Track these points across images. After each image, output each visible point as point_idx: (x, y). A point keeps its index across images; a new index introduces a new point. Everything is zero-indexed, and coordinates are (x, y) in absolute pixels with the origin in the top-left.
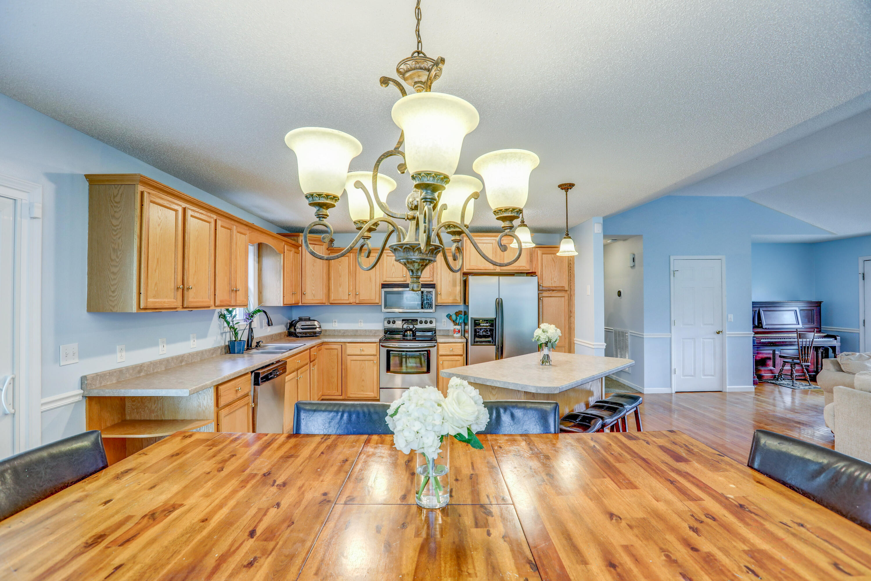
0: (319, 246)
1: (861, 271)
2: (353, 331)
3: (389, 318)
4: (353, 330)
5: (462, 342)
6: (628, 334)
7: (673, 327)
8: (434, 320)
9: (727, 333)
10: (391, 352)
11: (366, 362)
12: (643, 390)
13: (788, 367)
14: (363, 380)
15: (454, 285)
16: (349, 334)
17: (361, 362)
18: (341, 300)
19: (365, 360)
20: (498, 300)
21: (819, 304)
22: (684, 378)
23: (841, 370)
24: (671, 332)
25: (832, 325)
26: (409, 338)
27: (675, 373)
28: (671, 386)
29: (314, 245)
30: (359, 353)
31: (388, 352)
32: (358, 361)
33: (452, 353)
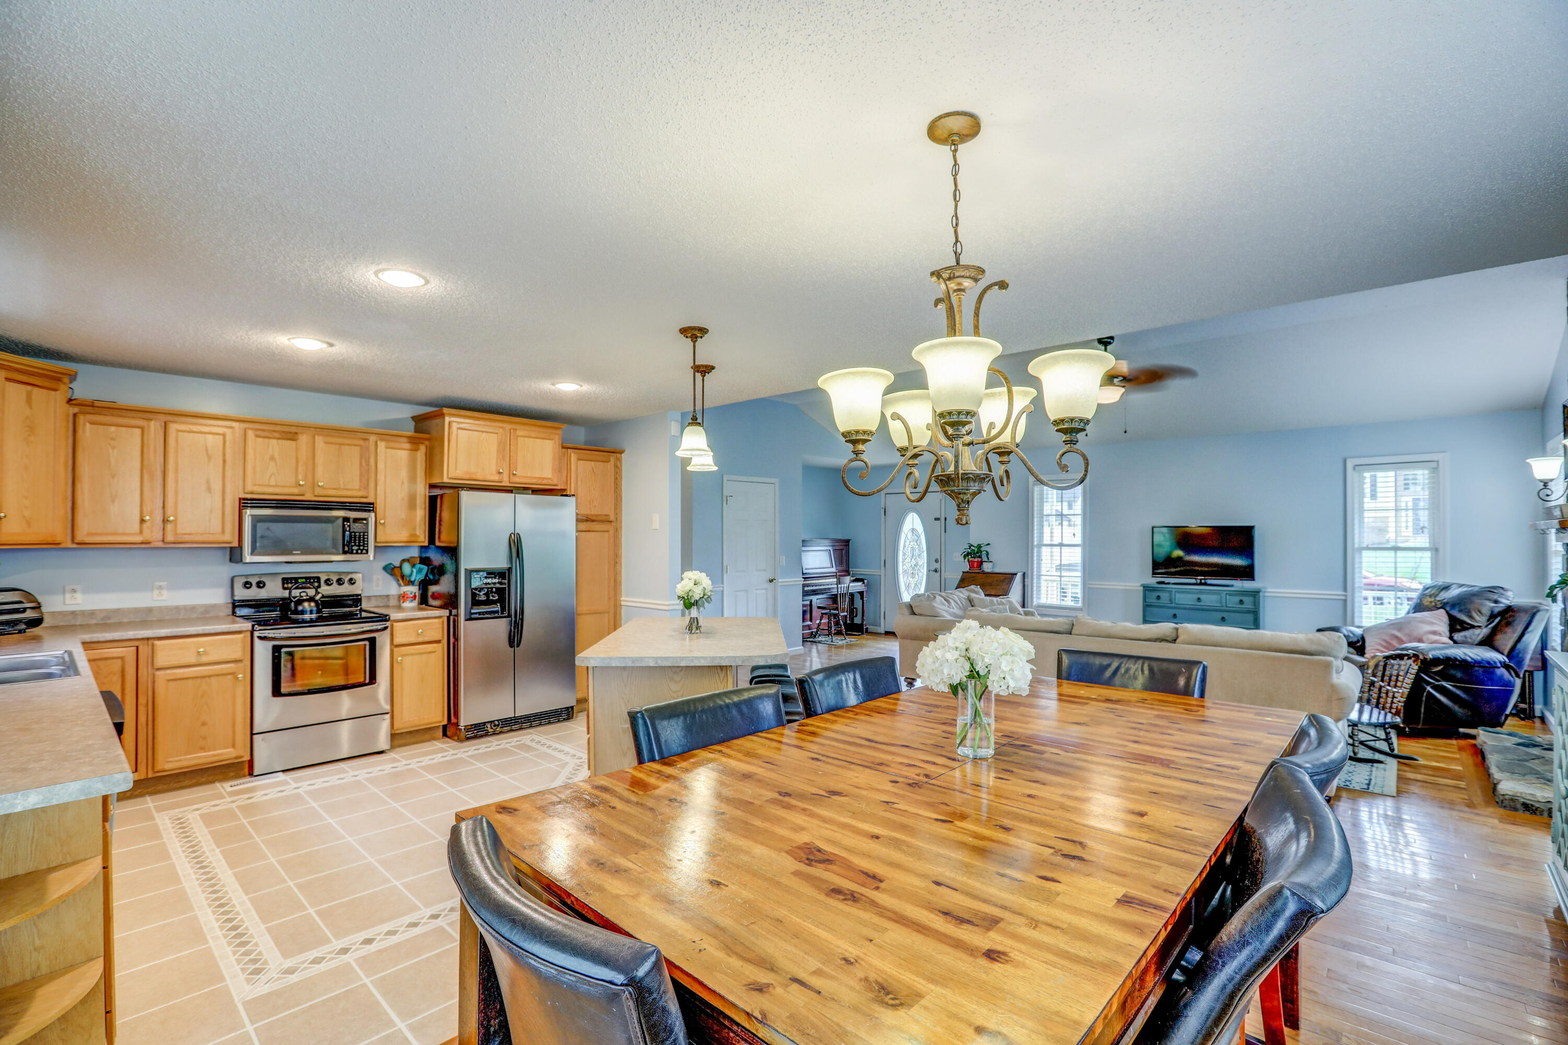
0: (44, 391)
1: (883, 506)
2: (137, 611)
3: (246, 576)
4: (136, 609)
5: (440, 617)
7: (725, 576)
8: (358, 577)
9: (779, 580)
10: (284, 650)
11: (214, 680)
13: (825, 621)
14: (204, 724)
15: (412, 505)
16: (125, 620)
17: (199, 680)
18: (115, 534)
19: (209, 676)
20: (513, 536)
21: (847, 542)
23: (913, 613)
24: (723, 583)
25: (856, 568)
26: (307, 617)
29: (29, 388)
30: (193, 660)
31: (276, 650)
32: (190, 682)
33: (420, 639)
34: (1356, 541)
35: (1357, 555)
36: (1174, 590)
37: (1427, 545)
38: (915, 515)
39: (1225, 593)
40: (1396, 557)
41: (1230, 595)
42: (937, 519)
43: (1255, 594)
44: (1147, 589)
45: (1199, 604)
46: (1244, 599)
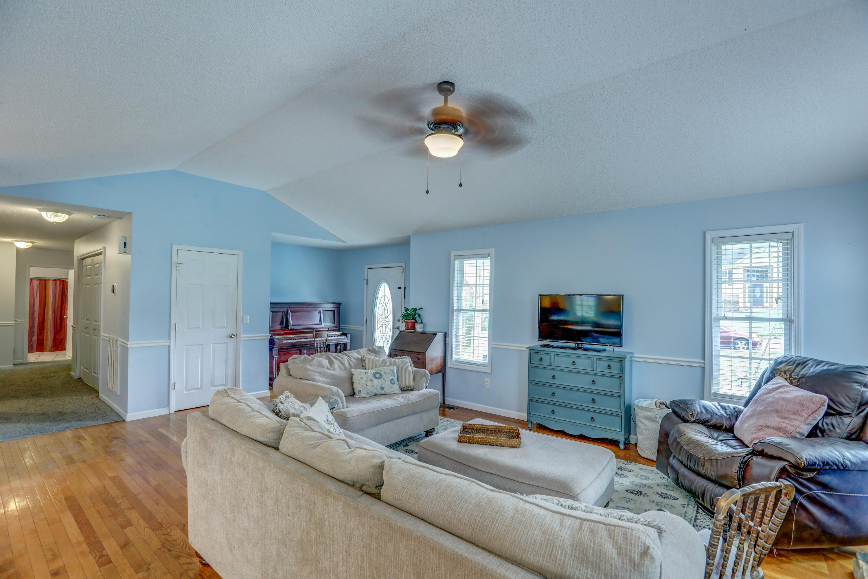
1: (366, 278)
6: (119, 343)
7: (173, 332)
9: (242, 336)
12: (126, 416)
21: (339, 305)
22: (187, 392)
24: (170, 339)
25: (350, 324)
27: (175, 389)
28: (169, 406)
34: (714, 310)
35: (715, 324)
36: (553, 353)
37: (781, 316)
38: (386, 285)
39: (595, 358)
40: (751, 328)
41: (599, 360)
42: (400, 288)
43: (621, 360)
44: (532, 351)
45: (573, 367)
46: (612, 364)
